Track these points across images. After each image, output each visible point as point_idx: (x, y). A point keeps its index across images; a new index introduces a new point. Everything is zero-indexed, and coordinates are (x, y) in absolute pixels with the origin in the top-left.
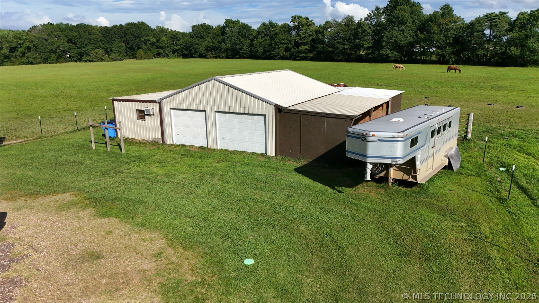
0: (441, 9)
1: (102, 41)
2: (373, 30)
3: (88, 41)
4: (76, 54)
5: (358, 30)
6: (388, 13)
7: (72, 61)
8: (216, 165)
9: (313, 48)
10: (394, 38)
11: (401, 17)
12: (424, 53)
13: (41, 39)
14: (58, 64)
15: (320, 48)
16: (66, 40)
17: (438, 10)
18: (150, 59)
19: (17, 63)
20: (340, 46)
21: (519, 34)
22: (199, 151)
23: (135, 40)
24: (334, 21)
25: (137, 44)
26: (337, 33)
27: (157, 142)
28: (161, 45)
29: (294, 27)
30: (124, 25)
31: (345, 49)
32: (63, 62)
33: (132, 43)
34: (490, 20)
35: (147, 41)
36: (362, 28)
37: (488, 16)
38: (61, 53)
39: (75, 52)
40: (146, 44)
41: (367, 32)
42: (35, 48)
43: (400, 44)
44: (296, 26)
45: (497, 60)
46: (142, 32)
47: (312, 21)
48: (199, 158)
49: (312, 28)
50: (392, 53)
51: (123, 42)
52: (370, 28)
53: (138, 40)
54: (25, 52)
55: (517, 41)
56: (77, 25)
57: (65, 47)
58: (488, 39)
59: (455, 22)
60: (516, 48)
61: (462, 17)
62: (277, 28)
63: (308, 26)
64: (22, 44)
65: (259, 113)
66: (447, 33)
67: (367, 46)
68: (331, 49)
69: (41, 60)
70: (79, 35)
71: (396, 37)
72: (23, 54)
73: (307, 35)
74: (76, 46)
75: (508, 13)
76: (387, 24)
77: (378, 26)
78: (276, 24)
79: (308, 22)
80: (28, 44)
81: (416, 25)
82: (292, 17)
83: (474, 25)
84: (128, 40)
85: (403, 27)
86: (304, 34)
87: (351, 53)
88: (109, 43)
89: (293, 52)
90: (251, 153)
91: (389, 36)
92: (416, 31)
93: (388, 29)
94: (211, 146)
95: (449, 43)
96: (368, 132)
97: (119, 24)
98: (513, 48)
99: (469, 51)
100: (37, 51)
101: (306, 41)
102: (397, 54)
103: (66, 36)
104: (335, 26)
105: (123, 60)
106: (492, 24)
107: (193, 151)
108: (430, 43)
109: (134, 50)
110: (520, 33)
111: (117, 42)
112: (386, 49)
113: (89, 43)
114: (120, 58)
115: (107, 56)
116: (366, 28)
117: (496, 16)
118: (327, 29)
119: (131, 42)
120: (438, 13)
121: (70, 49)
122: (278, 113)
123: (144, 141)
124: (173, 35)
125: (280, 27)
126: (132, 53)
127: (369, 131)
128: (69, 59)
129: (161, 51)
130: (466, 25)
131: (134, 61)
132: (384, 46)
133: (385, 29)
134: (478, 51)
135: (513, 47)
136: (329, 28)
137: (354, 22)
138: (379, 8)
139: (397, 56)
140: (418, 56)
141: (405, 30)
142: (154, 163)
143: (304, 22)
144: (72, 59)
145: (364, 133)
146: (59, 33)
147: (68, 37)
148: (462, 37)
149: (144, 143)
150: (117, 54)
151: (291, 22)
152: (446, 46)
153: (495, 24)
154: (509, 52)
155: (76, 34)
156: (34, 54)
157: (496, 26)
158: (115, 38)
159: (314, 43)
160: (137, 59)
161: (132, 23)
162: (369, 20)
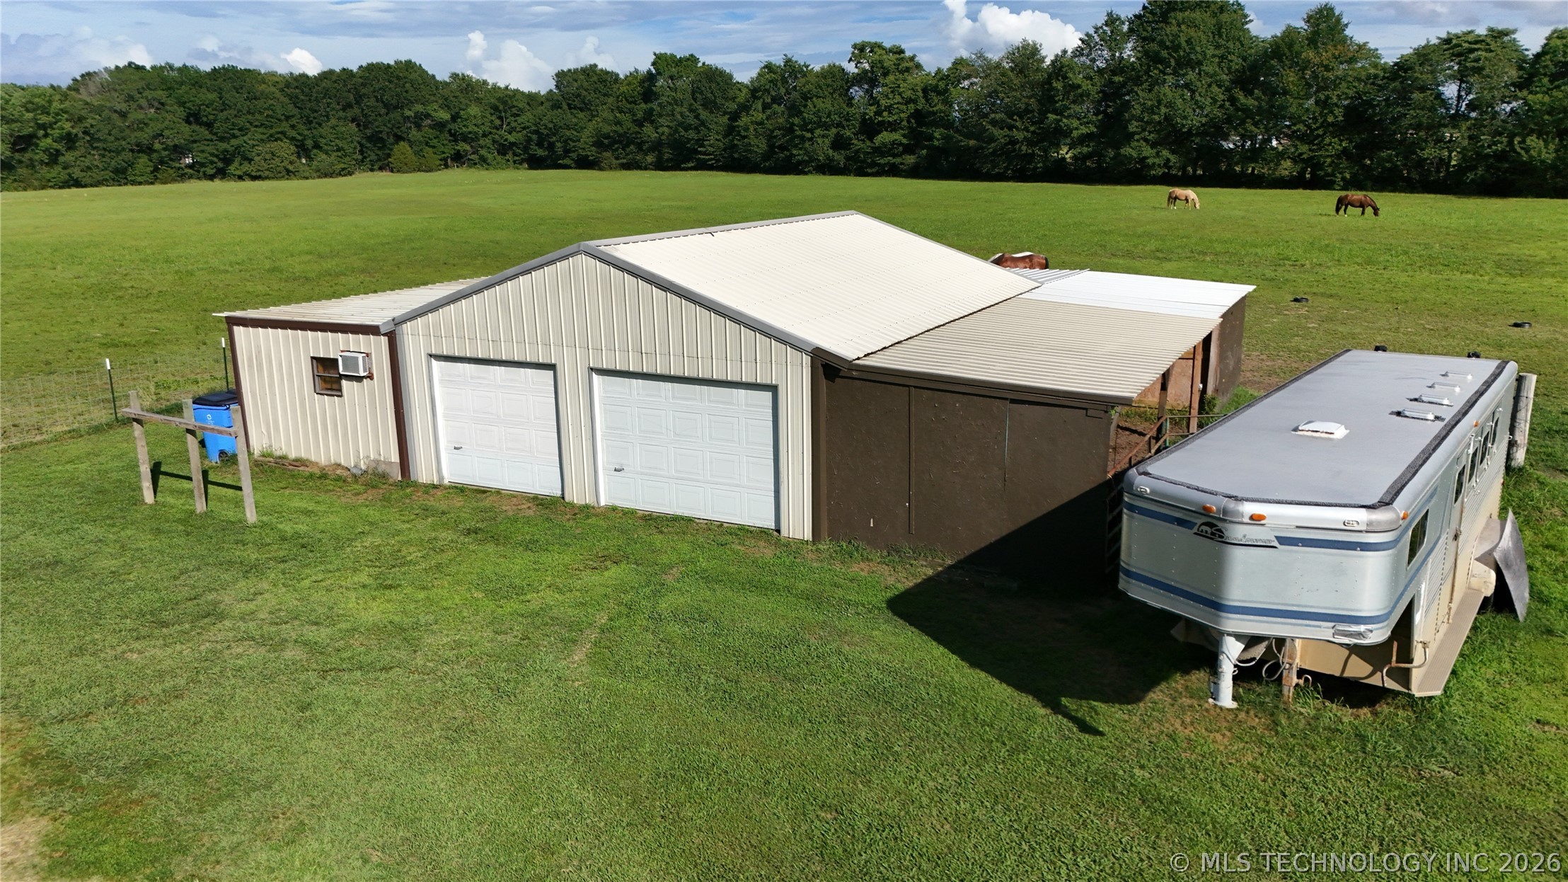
0: (1308, 20)
1: (288, 118)
2: (1099, 84)
3: (250, 117)
4: (212, 155)
5: (1055, 85)
6: (1145, 34)
7: (199, 178)
8: (590, 578)
9: (916, 139)
10: (1163, 110)
11: (1184, 44)
12: (1255, 154)
13: (107, 111)
14: (157, 188)
15: (938, 140)
16: (181, 112)
17: (1300, 24)
18: (430, 170)
19: (36, 183)
20: (997, 132)
21: (1551, 97)
22: (531, 512)
23: (387, 114)
24: (979, 58)
25: (393, 125)
26: (990, 95)
27: (384, 476)
28: (464, 129)
29: (858, 74)
30: (355, 70)
31: (1013, 142)
32: (173, 181)
33: (377, 123)
34: (1459, 55)
35: (422, 119)
36: (1067, 78)
37: (1454, 42)
38: (167, 153)
39: (209, 149)
40: (419, 127)
41: (1080, 91)
42: (88, 138)
43: (1183, 126)
44: (865, 72)
45: (1482, 175)
46: (407, 92)
47: (912, 59)
48: (527, 548)
49: (914, 79)
50: (1157, 153)
51: (353, 121)
52: (1091, 79)
53: (395, 115)
54: (57, 151)
55: (1546, 117)
56: (214, 70)
57: (180, 136)
58: (1453, 112)
59: (1352, 60)
60: (1545, 141)
61: (1372, 46)
62: (809, 78)
63: (902, 72)
64: (51, 125)
65: (751, 380)
66: (1326, 93)
67: (1080, 132)
68: (972, 143)
69: (110, 174)
70: (221, 98)
71: (1170, 105)
72: (54, 158)
73: (898, 98)
74: (211, 133)
75: (1514, 31)
76: (1141, 65)
77: (1114, 73)
78: (807, 67)
79: (901, 62)
80: (68, 126)
81: (1229, 68)
82: (855, 46)
83: (1411, 68)
84: (365, 116)
85: (1191, 75)
86: (891, 96)
87: (1033, 155)
88: (311, 122)
89: (857, 151)
90: (721, 524)
91: (1150, 103)
92: (1232, 89)
93: (1147, 80)
94: (576, 496)
95: (1333, 124)
96: (1232, 505)
97: (341, 68)
98: (1532, 141)
99: (1394, 149)
100: (94, 148)
101: (895, 117)
102: (1173, 158)
103: (182, 104)
104: (984, 71)
105: (350, 174)
106: (1468, 64)
107: (510, 513)
108: (1275, 125)
109: (384, 146)
110: (1555, 93)
111: (333, 121)
112: (1138, 141)
113: (251, 124)
114: (343, 169)
115: (304, 161)
116: (1078, 79)
117: (1476, 42)
118: (959, 82)
119: (376, 120)
120: (1299, 33)
121: (195, 142)
122: (823, 382)
123: (338, 472)
124: (499, 99)
125: (818, 75)
126: (379, 152)
127: (1236, 498)
128: (191, 171)
129: (463, 147)
130: (1384, 70)
131: (385, 176)
132: (1134, 133)
133: (1137, 81)
134: (1424, 150)
135: (1534, 137)
136: (964, 79)
137: (1042, 60)
138: (1119, 19)
139: (1171, 164)
140: (1237, 164)
141: (1199, 84)
142: (355, 570)
143: (889, 60)
144: (198, 171)
145: (1213, 503)
146: (160, 94)
147: (188, 105)
148: (1374, 107)
149: (339, 479)
150: (332, 158)
151: (850, 60)
152: (1324, 134)
153: (1476, 65)
154: (1523, 152)
155: (212, 96)
156: (85, 157)
157: (1478, 70)
158: (328, 109)
159: (920, 124)
160: (392, 171)
161: (378, 64)
162: (1088, 56)
